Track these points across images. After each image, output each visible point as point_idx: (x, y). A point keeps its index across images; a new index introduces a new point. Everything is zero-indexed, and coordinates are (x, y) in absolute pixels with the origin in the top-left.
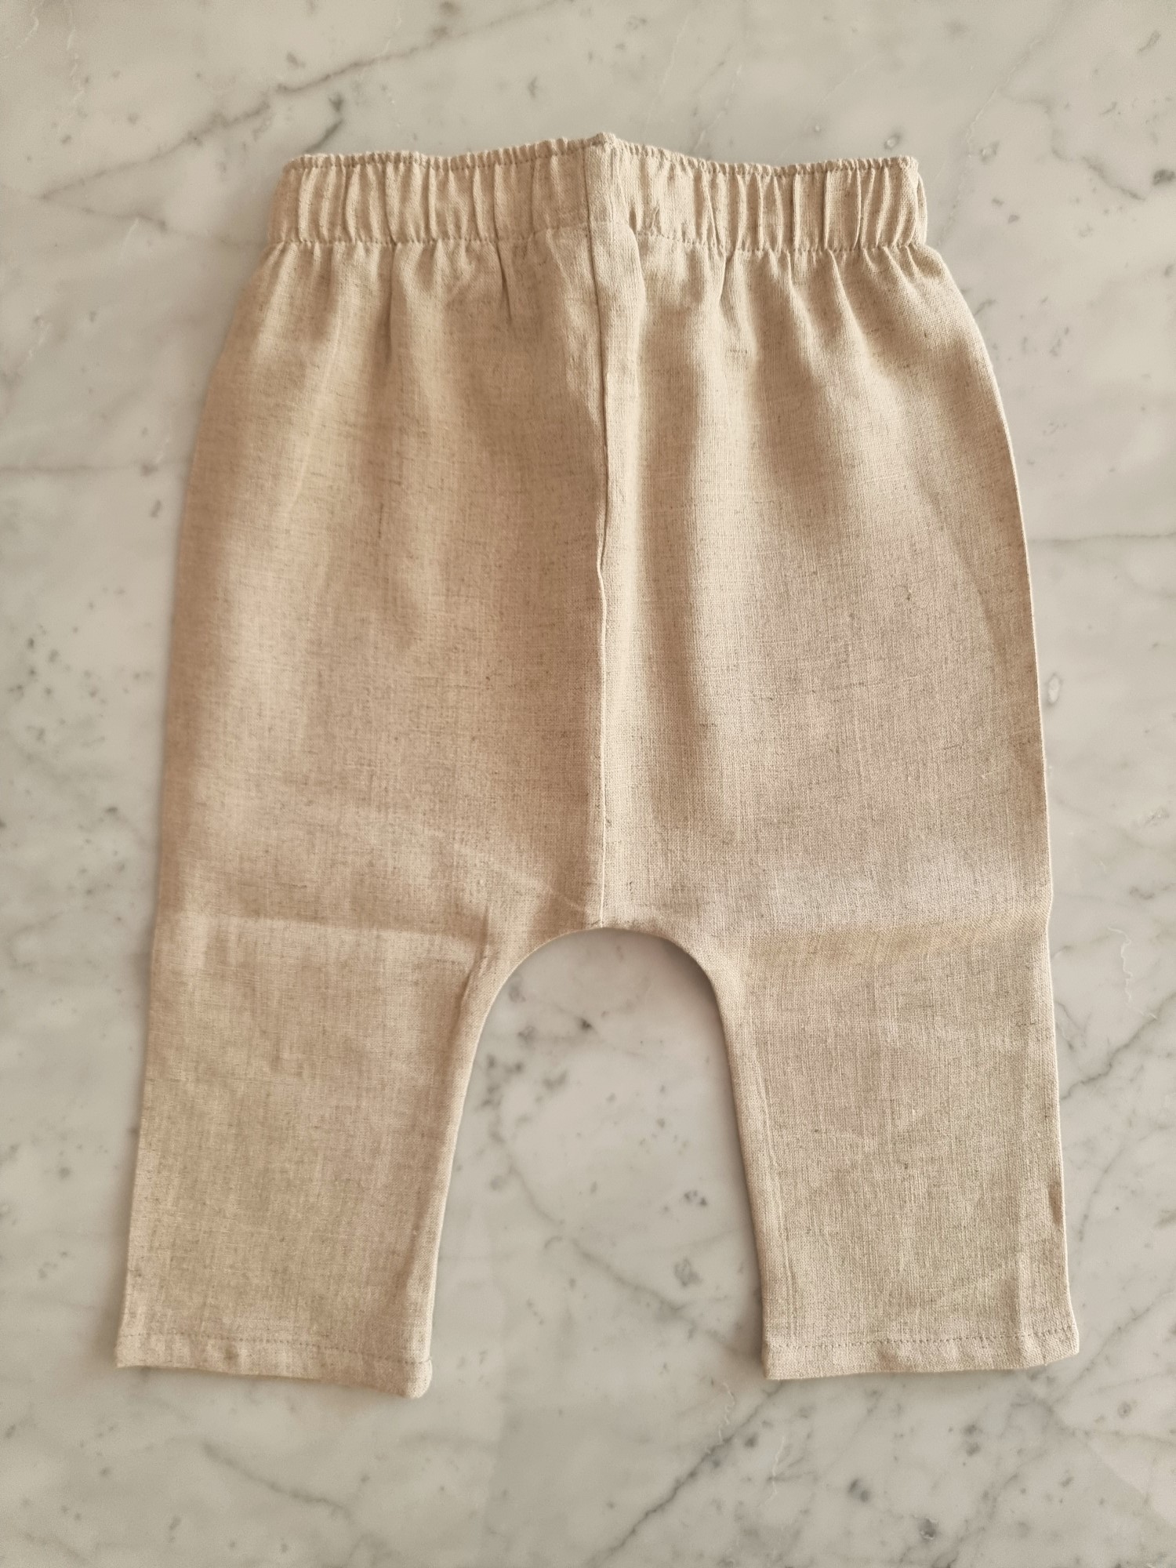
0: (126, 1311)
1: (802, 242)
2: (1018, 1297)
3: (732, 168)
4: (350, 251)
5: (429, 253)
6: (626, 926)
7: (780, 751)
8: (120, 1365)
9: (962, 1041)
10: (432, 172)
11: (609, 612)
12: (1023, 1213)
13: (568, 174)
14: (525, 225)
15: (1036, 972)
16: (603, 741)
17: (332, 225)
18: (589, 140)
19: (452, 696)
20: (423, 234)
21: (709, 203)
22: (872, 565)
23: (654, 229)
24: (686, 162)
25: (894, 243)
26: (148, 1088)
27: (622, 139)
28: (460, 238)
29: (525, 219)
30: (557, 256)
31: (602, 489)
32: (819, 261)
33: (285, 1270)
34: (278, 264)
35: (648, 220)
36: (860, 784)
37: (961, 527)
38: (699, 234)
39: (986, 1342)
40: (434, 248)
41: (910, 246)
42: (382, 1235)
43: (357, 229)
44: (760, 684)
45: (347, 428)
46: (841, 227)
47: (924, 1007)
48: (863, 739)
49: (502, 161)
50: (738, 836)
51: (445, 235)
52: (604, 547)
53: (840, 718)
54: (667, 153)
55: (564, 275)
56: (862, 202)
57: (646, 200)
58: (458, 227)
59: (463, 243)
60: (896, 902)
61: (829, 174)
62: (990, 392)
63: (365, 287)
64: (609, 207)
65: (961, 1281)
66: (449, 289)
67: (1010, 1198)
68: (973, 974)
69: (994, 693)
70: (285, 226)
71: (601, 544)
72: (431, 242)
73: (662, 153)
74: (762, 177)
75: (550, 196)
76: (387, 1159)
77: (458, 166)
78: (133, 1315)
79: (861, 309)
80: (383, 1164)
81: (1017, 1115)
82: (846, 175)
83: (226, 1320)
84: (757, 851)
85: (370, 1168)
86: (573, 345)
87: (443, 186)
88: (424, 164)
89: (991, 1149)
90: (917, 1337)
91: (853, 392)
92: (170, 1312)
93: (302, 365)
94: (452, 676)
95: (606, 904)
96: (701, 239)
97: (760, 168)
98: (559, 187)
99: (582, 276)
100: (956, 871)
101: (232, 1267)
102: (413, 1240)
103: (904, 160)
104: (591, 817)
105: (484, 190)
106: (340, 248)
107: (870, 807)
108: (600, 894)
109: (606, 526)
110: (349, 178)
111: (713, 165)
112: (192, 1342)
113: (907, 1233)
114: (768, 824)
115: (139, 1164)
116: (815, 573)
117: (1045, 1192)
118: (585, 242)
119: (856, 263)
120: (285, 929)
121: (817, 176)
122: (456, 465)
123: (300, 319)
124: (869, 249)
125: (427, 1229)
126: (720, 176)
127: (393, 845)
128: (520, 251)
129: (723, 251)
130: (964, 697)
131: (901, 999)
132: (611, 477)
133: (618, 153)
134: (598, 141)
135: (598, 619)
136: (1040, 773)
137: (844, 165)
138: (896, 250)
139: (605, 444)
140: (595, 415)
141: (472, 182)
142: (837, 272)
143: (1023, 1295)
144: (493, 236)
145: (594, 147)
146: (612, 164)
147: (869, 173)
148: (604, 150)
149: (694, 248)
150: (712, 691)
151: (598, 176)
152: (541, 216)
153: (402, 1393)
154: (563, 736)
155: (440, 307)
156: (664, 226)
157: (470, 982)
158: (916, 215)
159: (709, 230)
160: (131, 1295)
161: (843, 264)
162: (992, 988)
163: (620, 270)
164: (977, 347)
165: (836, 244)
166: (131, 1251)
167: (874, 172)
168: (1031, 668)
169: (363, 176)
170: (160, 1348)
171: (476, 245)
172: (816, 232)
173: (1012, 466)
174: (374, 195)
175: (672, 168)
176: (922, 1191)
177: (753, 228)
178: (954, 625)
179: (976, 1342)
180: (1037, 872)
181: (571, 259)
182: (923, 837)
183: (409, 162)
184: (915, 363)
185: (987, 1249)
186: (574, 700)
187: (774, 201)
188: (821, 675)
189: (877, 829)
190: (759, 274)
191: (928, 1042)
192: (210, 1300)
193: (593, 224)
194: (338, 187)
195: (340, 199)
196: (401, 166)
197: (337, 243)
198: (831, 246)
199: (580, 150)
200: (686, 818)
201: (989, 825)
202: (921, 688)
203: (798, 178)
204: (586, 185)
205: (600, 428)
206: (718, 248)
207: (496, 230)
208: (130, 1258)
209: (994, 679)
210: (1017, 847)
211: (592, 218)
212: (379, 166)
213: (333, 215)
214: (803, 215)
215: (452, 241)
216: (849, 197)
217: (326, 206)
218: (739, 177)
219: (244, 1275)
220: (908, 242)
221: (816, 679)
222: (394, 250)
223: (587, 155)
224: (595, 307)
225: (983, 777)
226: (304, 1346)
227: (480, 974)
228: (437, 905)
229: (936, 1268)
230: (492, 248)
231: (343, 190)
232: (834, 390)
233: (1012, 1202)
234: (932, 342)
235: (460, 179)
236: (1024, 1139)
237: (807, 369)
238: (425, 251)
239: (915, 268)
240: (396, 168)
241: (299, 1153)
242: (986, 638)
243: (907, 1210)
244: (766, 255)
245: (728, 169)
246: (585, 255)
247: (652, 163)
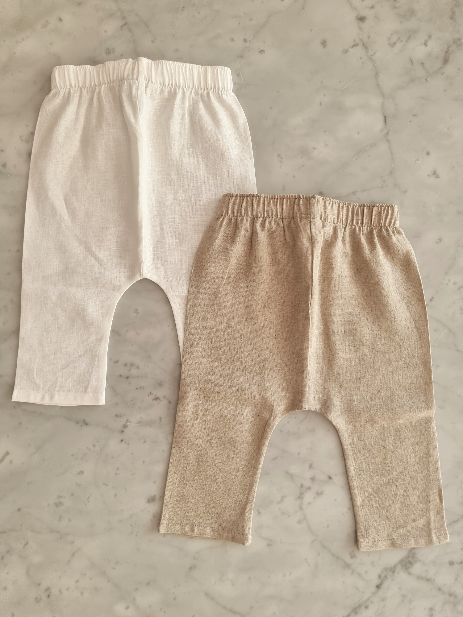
0: (163, 516)
1: (365, 224)
2: (431, 525)
3: (348, 204)
4: (242, 220)
5: (264, 221)
6: (313, 410)
7: (357, 361)
8: (160, 533)
9: (411, 449)
10: (266, 199)
11: (312, 321)
12: (431, 500)
13: (305, 205)
14: (291, 216)
15: (431, 429)
16: (309, 357)
17: (238, 212)
18: (311, 196)
19: (265, 340)
20: (262, 216)
21: (341, 213)
22: (385, 312)
23: (326, 220)
24: (336, 202)
25: (391, 227)
26: (173, 450)
27: (320, 196)
28: (273, 217)
29: (291, 214)
30: (301, 227)
31: (311, 288)
32: (370, 229)
33: (209, 505)
34: (222, 222)
35: (325, 218)
36: (380, 372)
37: (408, 302)
38: (338, 222)
39: (422, 539)
40: (265, 220)
41: (395, 227)
42: (238, 496)
43: (244, 213)
44: (351, 343)
45: (239, 265)
46: (376, 221)
47: (400, 439)
48: (381, 360)
49: (286, 198)
50: (345, 385)
51: (268, 216)
52: (311, 303)
53: (374, 353)
54: (332, 199)
55: (303, 232)
56: (383, 215)
57: (325, 212)
58: (272, 215)
59: (273, 219)
60: (389, 407)
61: (374, 207)
62: (416, 266)
63: (246, 230)
64: (316, 215)
65: (414, 520)
66: (269, 231)
67: (427, 495)
68: (413, 429)
69: (418, 349)
70: (224, 212)
71: (310, 303)
72: (264, 218)
73: (330, 199)
74: (356, 206)
75: (299, 209)
76: (241, 473)
77: (273, 198)
78: (164, 517)
79: (380, 242)
80: (240, 474)
81: (428, 471)
82: (379, 208)
83: (191, 520)
84: (350, 390)
85: (236, 476)
86: (305, 251)
87: (269, 203)
88: (264, 197)
89: (421, 481)
90: (402, 537)
91: (378, 264)
92: (175, 517)
93: (228, 250)
94: (265, 335)
95: (308, 403)
96: (338, 223)
97: (355, 204)
98: (302, 207)
99: (308, 233)
100: (407, 399)
101: (194, 504)
102: (248, 498)
103: (394, 206)
104: (304, 378)
105: (280, 205)
106: (239, 219)
107: (383, 379)
108: (306, 400)
109: (311, 298)
110: (243, 200)
111: (343, 202)
112: (181, 526)
113: (398, 506)
114: (353, 382)
115: (169, 472)
116: (368, 312)
117: (437, 494)
118: (309, 224)
119: (380, 231)
120: (215, 405)
121: (371, 208)
122: (269, 277)
123: (227, 236)
124: (384, 227)
125: (252, 495)
126: (345, 205)
127: (247, 382)
128: (290, 223)
129: (344, 226)
130: (410, 349)
131: (393, 437)
132: (313, 285)
133: (319, 201)
134: (314, 197)
135: (308, 324)
136: (431, 372)
137: (378, 205)
138: (391, 228)
139: (312, 277)
140: (310, 269)
141: (277, 203)
142: (375, 233)
143: (432, 524)
144: (281, 217)
145: (313, 199)
146: (317, 204)
147: (385, 208)
148: (315, 200)
149: (336, 225)
150: (337, 344)
151: (314, 207)
152: (296, 214)
153: (243, 544)
154: (297, 354)
155: (266, 235)
156: (329, 220)
157: (268, 423)
158: (397, 220)
159: (341, 220)
160: (164, 512)
161: (376, 231)
162: (419, 433)
163: (318, 232)
164: (412, 254)
165: (375, 225)
166: (165, 498)
167: (386, 208)
168: (428, 342)
169: (247, 200)
170: (172, 527)
171: (277, 220)
172: (370, 222)
173: (422, 287)
174: (250, 205)
175: (333, 204)
176: (401, 494)
177: (352, 220)
178: (407, 330)
179: (419, 539)
180: (430, 400)
181: (305, 228)
182: (397, 389)
183: (260, 197)
184: (395, 257)
185: (421, 510)
186: (301, 344)
187: (359, 213)
188: (369, 341)
189: (384, 385)
190: (353, 232)
191: (401, 449)
192: (187, 513)
193: (311, 220)
194: (240, 202)
195: (240, 205)
196: (258, 198)
197: (238, 217)
198: (373, 226)
199: (309, 199)
200: (330, 379)
201: (416, 386)
202: (397, 346)
203: (365, 207)
204: (310, 209)
205: (311, 272)
206: (342, 225)
207: (282, 216)
208: (165, 500)
209: (418, 345)
210: (424, 393)
211: (311, 218)
212: (252, 198)
213: (238, 209)
214: (366, 217)
215: (270, 218)
216: (379, 214)
217: (236, 207)
218: (349, 206)
219: (197, 506)
220: (394, 226)
221: (367, 342)
222: (254, 220)
223: (311, 201)
224: (311, 241)
225: (415, 372)
226: (214, 528)
227: (271, 421)
228: (259, 400)
229: (406, 516)
230: (281, 221)
231: (241, 203)
232: (374, 264)
233: (428, 496)
234: (400, 253)
235: (274, 202)
236: (431, 478)
237: (366, 258)
238: (263, 220)
239: (396, 233)
240: (256, 198)
241: (215, 470)
242: (416, 334)
243: (397, 499)
244: (355, 227)
245: (347, 204)
246: (309, 227)
247: (328, 202)
